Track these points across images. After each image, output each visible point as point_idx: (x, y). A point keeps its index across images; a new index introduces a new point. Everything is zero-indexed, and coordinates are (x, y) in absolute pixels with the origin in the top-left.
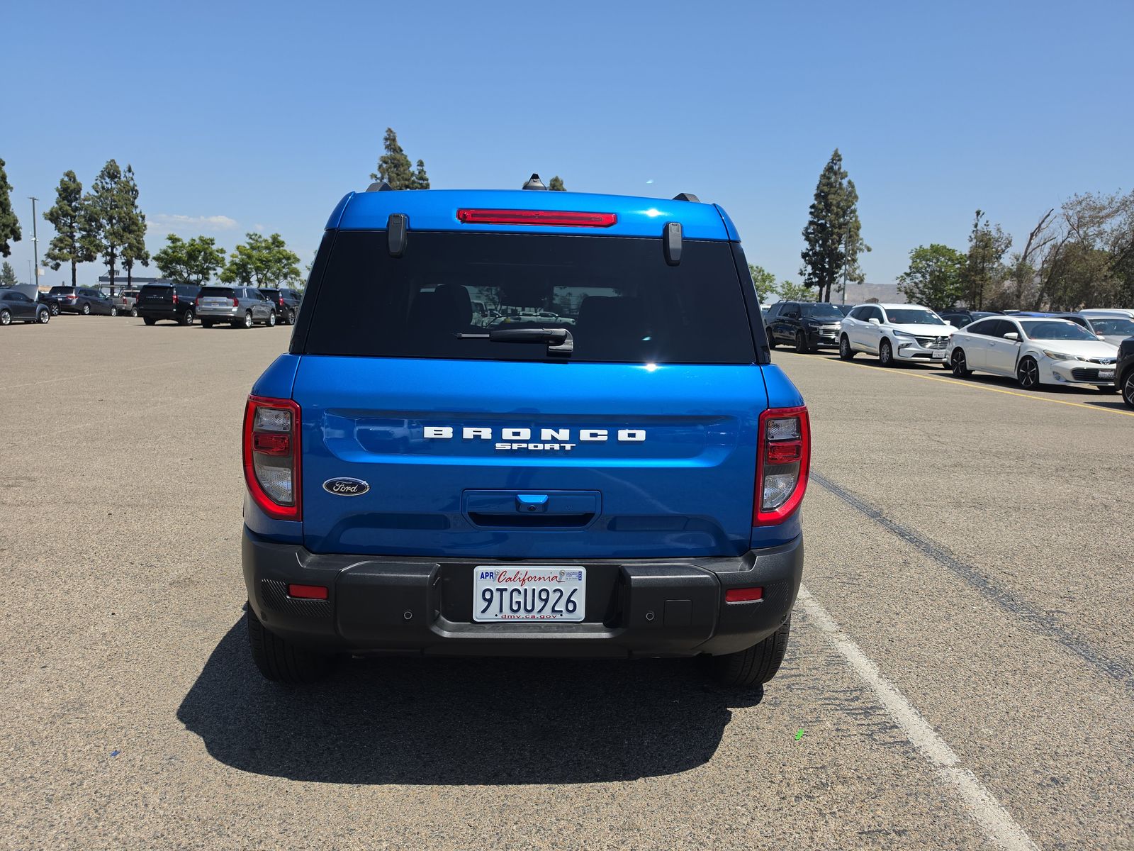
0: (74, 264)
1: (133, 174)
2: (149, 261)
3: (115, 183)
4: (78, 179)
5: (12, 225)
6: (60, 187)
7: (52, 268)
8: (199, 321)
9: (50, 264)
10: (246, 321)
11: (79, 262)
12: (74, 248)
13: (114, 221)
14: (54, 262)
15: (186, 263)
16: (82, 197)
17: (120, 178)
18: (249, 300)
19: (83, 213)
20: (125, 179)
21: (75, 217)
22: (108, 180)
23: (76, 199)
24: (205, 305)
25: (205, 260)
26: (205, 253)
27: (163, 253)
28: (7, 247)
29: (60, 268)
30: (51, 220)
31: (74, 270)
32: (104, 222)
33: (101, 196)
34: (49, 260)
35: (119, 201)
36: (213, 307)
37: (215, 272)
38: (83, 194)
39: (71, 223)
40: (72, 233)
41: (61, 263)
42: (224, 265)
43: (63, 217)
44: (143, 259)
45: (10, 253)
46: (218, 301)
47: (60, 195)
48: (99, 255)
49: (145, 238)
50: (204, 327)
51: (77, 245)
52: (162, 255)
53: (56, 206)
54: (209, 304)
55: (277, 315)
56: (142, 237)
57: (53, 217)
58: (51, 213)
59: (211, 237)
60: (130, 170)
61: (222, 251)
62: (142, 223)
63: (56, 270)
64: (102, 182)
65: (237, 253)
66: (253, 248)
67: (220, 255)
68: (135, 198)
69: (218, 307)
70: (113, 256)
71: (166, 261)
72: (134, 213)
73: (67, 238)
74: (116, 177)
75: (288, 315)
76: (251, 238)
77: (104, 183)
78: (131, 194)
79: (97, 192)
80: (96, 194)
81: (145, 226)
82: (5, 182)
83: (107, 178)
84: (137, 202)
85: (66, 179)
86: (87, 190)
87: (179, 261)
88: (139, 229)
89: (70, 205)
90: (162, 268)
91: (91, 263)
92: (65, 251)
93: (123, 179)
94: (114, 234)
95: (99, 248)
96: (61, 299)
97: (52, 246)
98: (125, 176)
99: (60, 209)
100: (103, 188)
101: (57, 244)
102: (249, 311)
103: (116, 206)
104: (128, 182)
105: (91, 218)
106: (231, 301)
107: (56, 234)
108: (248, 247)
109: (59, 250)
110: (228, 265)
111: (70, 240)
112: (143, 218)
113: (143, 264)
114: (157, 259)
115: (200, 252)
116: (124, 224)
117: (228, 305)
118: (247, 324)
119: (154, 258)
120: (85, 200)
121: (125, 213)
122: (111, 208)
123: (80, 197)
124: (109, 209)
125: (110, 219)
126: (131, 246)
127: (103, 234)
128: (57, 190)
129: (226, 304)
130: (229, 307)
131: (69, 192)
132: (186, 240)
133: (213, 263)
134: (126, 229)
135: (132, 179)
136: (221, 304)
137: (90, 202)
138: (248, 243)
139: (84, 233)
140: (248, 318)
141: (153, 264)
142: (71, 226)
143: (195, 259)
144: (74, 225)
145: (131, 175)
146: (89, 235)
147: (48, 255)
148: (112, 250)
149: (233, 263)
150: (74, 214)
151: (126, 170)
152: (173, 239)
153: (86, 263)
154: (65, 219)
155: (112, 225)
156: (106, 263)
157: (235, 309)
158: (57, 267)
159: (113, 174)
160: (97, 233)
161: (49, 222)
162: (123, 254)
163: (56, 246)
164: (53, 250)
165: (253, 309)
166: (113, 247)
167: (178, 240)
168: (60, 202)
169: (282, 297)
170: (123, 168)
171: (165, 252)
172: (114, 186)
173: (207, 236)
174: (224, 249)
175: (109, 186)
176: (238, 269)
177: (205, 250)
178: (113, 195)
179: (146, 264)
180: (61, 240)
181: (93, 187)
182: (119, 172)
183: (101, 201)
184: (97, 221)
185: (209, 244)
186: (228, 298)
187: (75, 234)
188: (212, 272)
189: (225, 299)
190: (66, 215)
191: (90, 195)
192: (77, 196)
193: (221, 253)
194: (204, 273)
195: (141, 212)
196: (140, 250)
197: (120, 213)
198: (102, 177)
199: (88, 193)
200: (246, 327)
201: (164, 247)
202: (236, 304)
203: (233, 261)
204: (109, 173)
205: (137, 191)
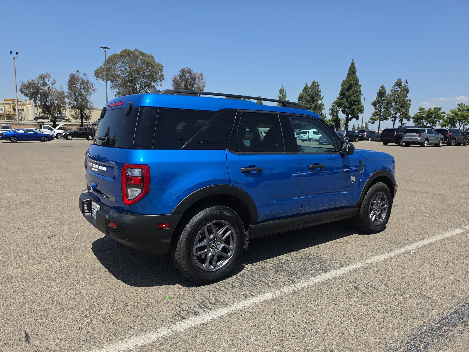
0: (380, 122)
1: (408, 83)
2: (410, 119)
3: (400, 88)
4: (385, 88)
5: (360, 108)
6: (378, 92)
7: (372, 123)
8: (404, 144)
9: (371, 122)
10: (424, 144)
11: (382, 121)
12: (381, 115)
13: (397, 103)
14: (373, 121)
15: (425, 119)
16: (386, 95)
17: (402, 86)
18: (428, 134)
19: (385, 101)
20: (404, 86)
21: (382, 103)
22: (397, 87)
23: (384, 96)
24: (407, 137)
25: (435, 117)
26: (435, 114)
27: (416, 115)
28: (358, 116)
29: (375, 123)
30: (373, 105)
31: (379, 124)
32: (393, 104)
33: (393, 94)
34: (371, 120)
35: (400, 95)
36: (410, 137)
37: (439, 122)
38: (387, 94)
39: (381, 106)
40: (380, 109)
41: (375, 121)
42: (444, 119)
43: (378, 104)
44: (408, 118)
45: (359, 119)
46: (412, 135)
47: (378, 95)
48: (389, 118)
49: (409, 110)
50: (406, 146)
51: (382, 114)
52: (415, 116)
53: (376, 99)
54: (408, 136)
55: (444, 141)
56: (408, 109)
57: (374, 104)
58: (374, 103)
59: (440, 107)
60: (406, 82)
61: (444, 113)
62: (409, 103)
63: (373, 124)
64: (394, 88)
65: (450, 113)
66: (459, 110)
67: (443, 115)
68: (407, 93)
69: (412, 137)
70: (395, 118)
71: (418, 119)
72: (406, 99)
73: (378, 112)
74: (400, 85)
75: (452, 141)
76: (459, 106)
77: (395, 88)
78: (406, 91)
79: (392, 92)
80: (391, 93)
81: (410, 104)
82: (360, 93)
83: (396, 86)
84: (408, 95)
85: (381, 89)
86: (388, 92)
87: (422, 118)
88: (407, 106)
89: (381, 99)
90: (414, 122)
91: (387, 121)
92: (377, 117)
93: (403, 86)
94: (396, 109)
95: (390, 115)
96: (361, 135)
97: (372, 115)
98: (404, 85)
99: (377, 101)
100: (394, 90)
101: (375, 114)
102: (427, 139)
103: (399, 97)
104: (405, 87)
105: (388, 103)
106: (418, 135)
107: (375, 110)
108: (457, 110)
109: (375, 117)
110: (445, 118)
111: (379, 112)
112: (410, 101)
113: (407, 121)
114: (413, 118)
115: (433, 114)
116: (401, 104)
117: (416, 137)
118: (425, 145)
119: (412, 118)
120: (387, 96)
121: (402, 100)
122: (397, 98)
123: (385, 95)
124: (396, 99)
125: (396, 103)
126: (403, 113)
127: (392, 109)
128: (377, 93)
129: (416, 136)
130: (416, 138)
131: (381, 94)
132: (427, 109)
133: (438, 119)
134: (402, 106)
135: (407, 85)
136: (413, 136)
137: (389, 97)
138: (457, 108)
139: (385, 109)
140: (426, 142)
141: (411, 120)
142: (380, 107)
143: (431, 117)
144: (382, 106)
145: (407, 84)
146: (387, 110)
147: (371, 119)
148: (395, 115)
149: (448, 118)
150: (382, 102)
151: (405, 82)
152: (421, 109)
153: (385, 121)
154: (379, 104)
155: (396, 105)
156: (392, 121)
157: (419, 139)
158: (373, 123)
159: (399, 84)
160: (390, 109)
161: (372, 106)
162: (399, 117)
163: (374, 115)
164: (373, 117)
165: (429, 139)
166: (395, 114)
167: (423, 109)
168: (378, 98)
169: (449, 133)
170: (403, 81)
171: (417, 115)
172: (399, 89)
173: (438, 106)
174: (446, 112)
175: (397, 89)
176: (449, 121)
177: (435, 113)
178: (398, 93)
179: (408, 120)
180: (376, 113)
181: (391, 91)
182: (401, 83)
183: (393, 96)
184: (390, 104)
185: (438, 110)
186: (417, 134)
187: (382, 110)
188: (438, 122)
189: (415, 134)
190: (379, 103)
191: (389, 94)
192: (384, 95)
193: (444, 114)
194: (434, 123)
195: (409, 99)
196: (406, 115)
197: (400, 100)
198: (395, 86)
199: (388, 93)
200: (425, 147)
201: (416, 113)
202: (420, 136)
203: (448, 117)
204: (397, 84)
205: (408, 90)
